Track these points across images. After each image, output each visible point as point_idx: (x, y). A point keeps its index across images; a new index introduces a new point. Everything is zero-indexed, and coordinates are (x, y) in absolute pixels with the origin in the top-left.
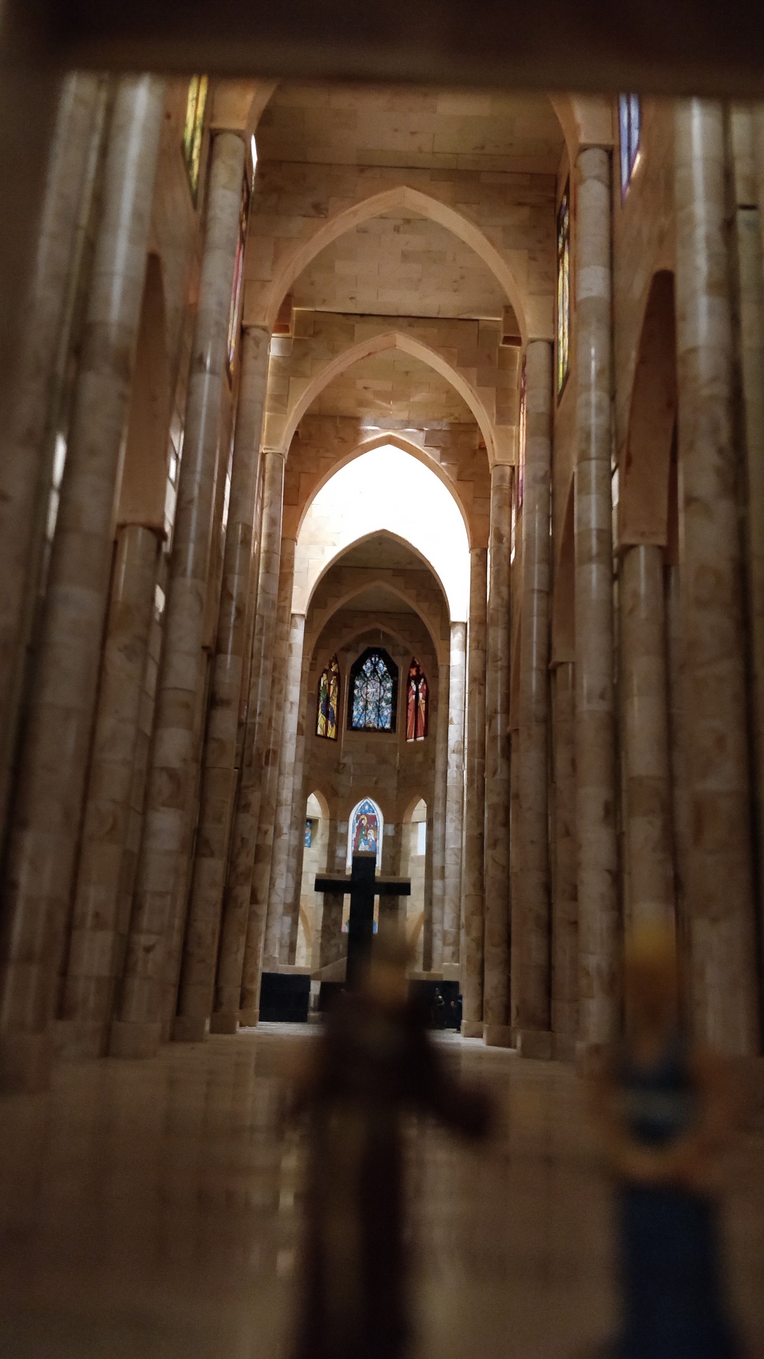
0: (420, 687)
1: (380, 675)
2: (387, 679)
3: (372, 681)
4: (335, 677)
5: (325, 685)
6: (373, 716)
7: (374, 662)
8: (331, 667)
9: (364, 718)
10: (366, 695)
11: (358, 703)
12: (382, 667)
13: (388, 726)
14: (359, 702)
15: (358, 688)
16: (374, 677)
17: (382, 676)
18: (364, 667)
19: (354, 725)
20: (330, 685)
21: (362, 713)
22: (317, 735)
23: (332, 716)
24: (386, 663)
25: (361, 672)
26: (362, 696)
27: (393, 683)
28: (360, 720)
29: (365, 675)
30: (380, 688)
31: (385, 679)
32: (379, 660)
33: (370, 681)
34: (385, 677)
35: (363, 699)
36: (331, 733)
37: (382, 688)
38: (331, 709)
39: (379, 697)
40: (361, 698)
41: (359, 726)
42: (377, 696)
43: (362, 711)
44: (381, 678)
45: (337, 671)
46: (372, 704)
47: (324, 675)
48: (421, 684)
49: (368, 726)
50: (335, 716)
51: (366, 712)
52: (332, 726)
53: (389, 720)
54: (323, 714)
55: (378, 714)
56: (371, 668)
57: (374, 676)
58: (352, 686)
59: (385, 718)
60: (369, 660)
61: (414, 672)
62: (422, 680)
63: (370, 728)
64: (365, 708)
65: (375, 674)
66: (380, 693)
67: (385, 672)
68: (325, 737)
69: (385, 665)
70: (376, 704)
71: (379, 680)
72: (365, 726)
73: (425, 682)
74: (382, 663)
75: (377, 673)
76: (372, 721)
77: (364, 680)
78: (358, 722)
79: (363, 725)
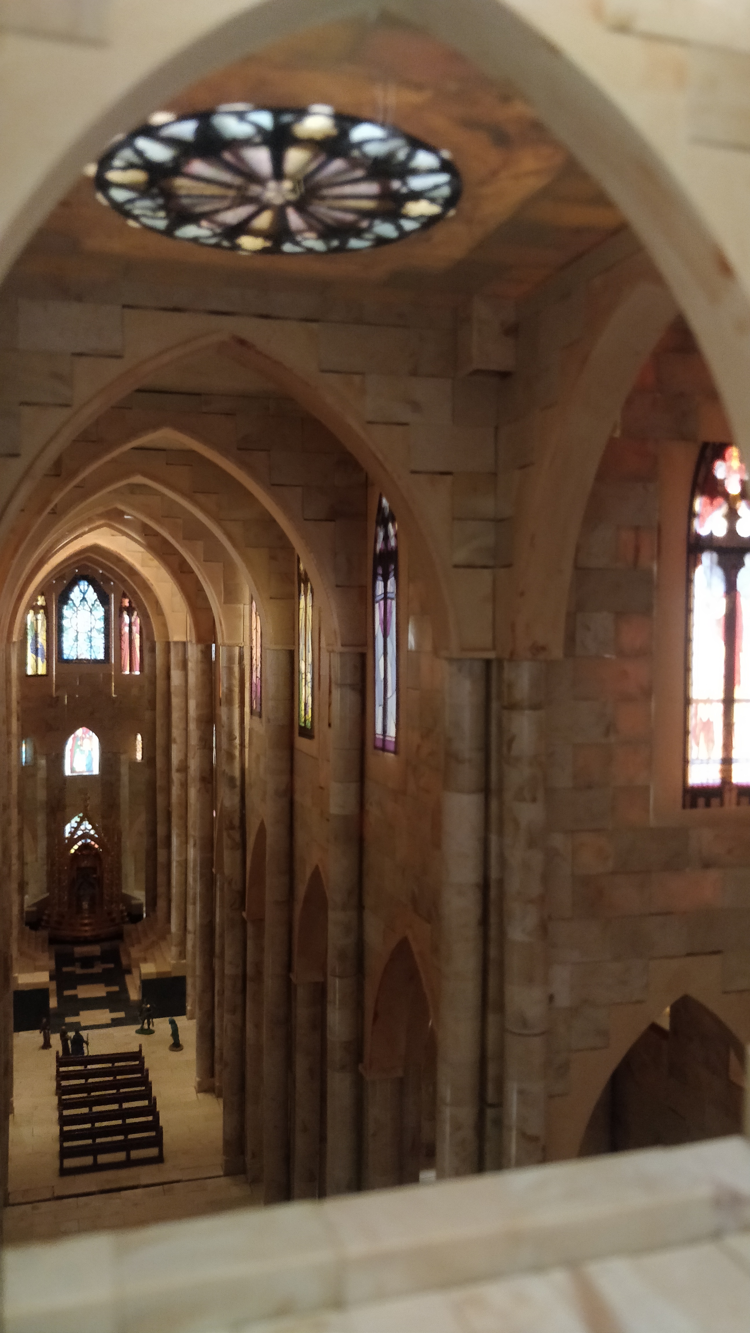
0: (133, 620)
1: (90, 604)
2: (98, 608)
3: (82, 611)
4: (42, 611)
5: (33, 622)
6: (85, 648)
7: (83, 591)
8: (37, 601)
9: (75, 650)
11: (68, 634)
12: (92, 595)
13: (101, 656)
15: (68, 618)
16: (83, 607)
17: (93, 605)
18: (72, 596)
19: (65, 657)
20: (37, 620)
21: (74, 644)
22: (27, 676)
23: (42, 652)
24: (95, 591)
25: (69, 601)
26: (72, 627)
27: (105, 612)
28: (72, 652)
29: (74, 604)
31: (96, 608)
32: (88, 585)
33: (79, 610)
34: (95, 605)
35: (73, 630)
36: (42, 670)
37: (92, 617)
38: (40, 646)
39: (91, 627)
41: (71, 658)
42: (88, 626)
43: (73, 642)
44: (91, 607)
45: (44, 604)
46: (83, 635)
47: (31, 612)
48: (134, 617)
49: (80, 658)
50: (45, 651)
51: (77, 645)
52: (43, 662)
53: (102, 650)
54: (32, 652)
55: (90, 646)
56: (80, 597)
57: (84, 605)
58: (60, 617)
59: (98, 647)
60: (76, 589)
61: (126, 603)
62: (135, 613)
63: (81, 660)
64: (77, 640)
65: (85, 603)
66: (91, 622)
67: (96, 600)
68: (36, 676)
69: (95, 594)
70: (88, 634)
71: (89, 610)
72: (77, 659)
73: (138, 615)
74: (91, 590)
75: (87, 602)
77: (75, 611)
78: (69, 655)
79: (75, 658)
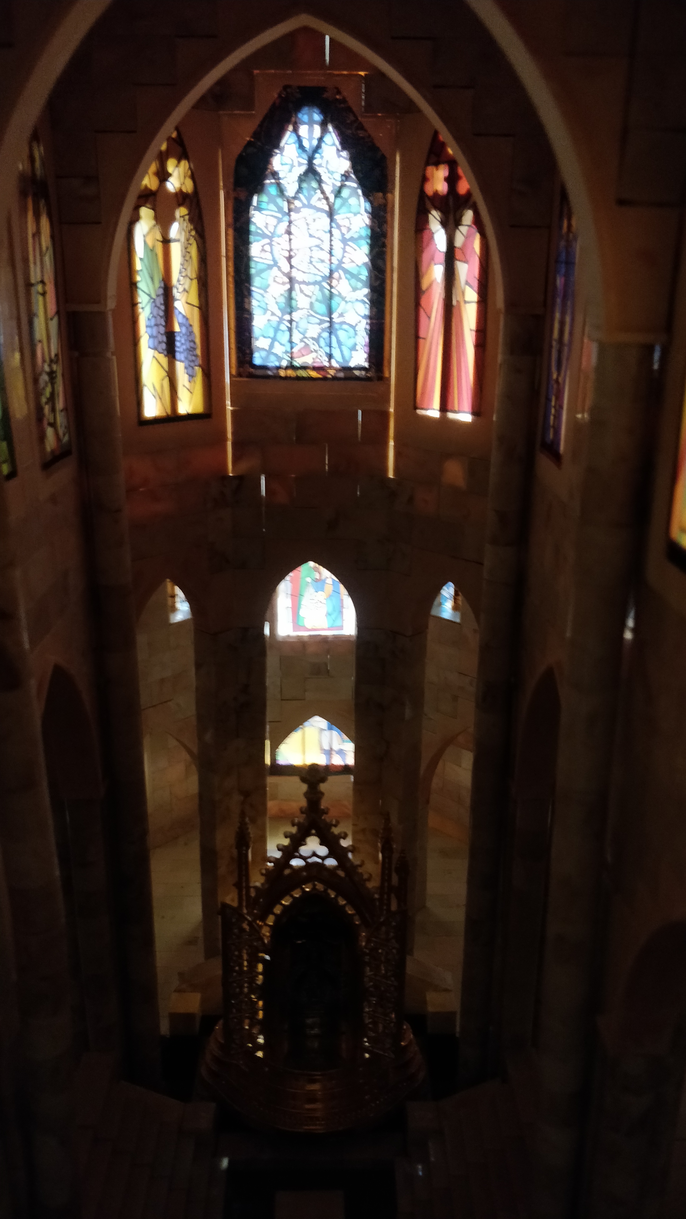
0: (459, 241)
1: (328, 188)
2: (353, 200)
3: (305, 212)
4: (181, 212)
6: (314, 330)
7: (306, 144)
8: (163, 176)
9: (286, 337)
10: (289, 258)
11: (265, 289)
12: (334, 159)
13: (358, 358)
14: (268, 286)
15: (264, 236)
16: (309, 199)
17: (338, 193)
18: (277, 162)
19: (258, 359)
20: (166, 242)
22: (146, 421)
23: (188, 345)
24: (345, 144)
25: (268, 181)
26: (276, 263)
27: (373, 215)
28: (276, 344)
29: (282, 190)
30: (331, 235)
31: (345, 201)
32: (324, 131)
33: (297, 210)
34: (345, 193)
35: (280, 274)
36: (190, 402)
37: (335, 231)
38: (180, 325)
39: (331, 263)
40: (275, 269)
41: (274, 363)
42: (323, 261)
43: (279, 314)
44: (332, 198)
45: (189, 187)
46: (307, 289)
47: (146, 213)
48: (463, 229)
49: (299, 363)
50: (198, 340)
51: (291, 321)
52: (192, 376)
53: (363, 338)
54: (155, 349)
55: (327, 325)
57: (312, 193)
58: (242, 232)
59: (351, 331)
60: (290, 136)
61: (440, 180)
62: (468, 216)
63: (304, 366)
64: (288, 303)
65: (314, 185)
66: (331, 253)
67: (346, 176)
68: (173, 419)
69: (345, 154)
70: (322, 288)
71: (327, 208)
72: (291, 365)
73: (478, 222)
74: (334, 144)
75: (320, 182)
76: (312, 347)
77: (280, 209)
78: (269, 352)
79: (284, 363)
